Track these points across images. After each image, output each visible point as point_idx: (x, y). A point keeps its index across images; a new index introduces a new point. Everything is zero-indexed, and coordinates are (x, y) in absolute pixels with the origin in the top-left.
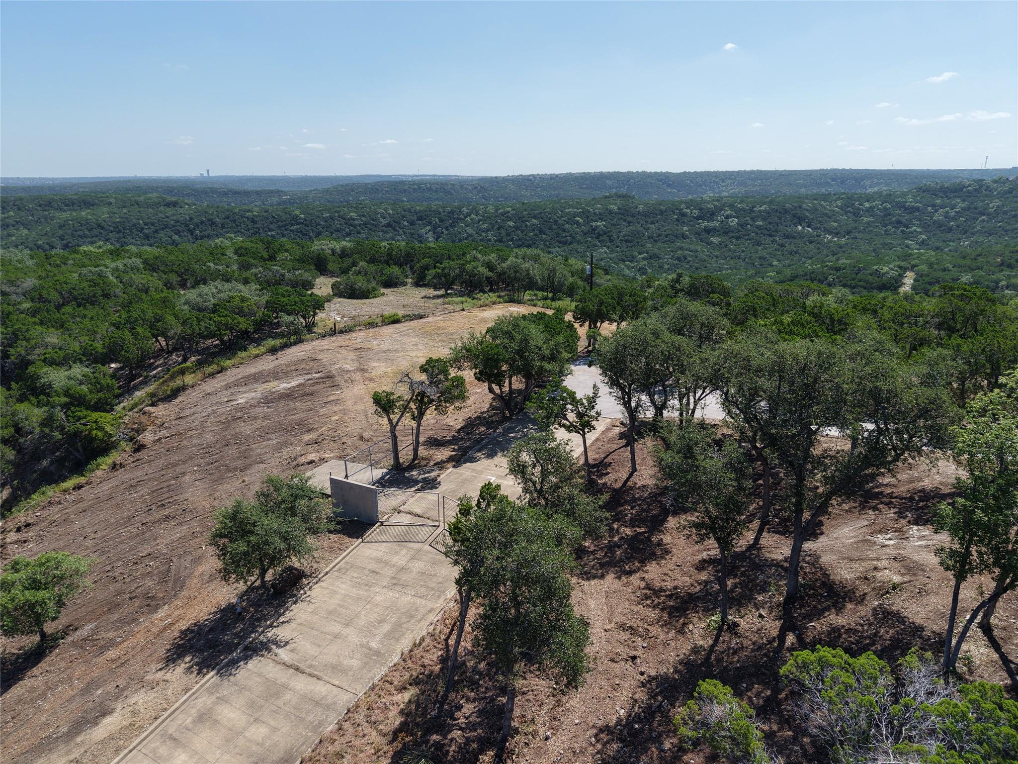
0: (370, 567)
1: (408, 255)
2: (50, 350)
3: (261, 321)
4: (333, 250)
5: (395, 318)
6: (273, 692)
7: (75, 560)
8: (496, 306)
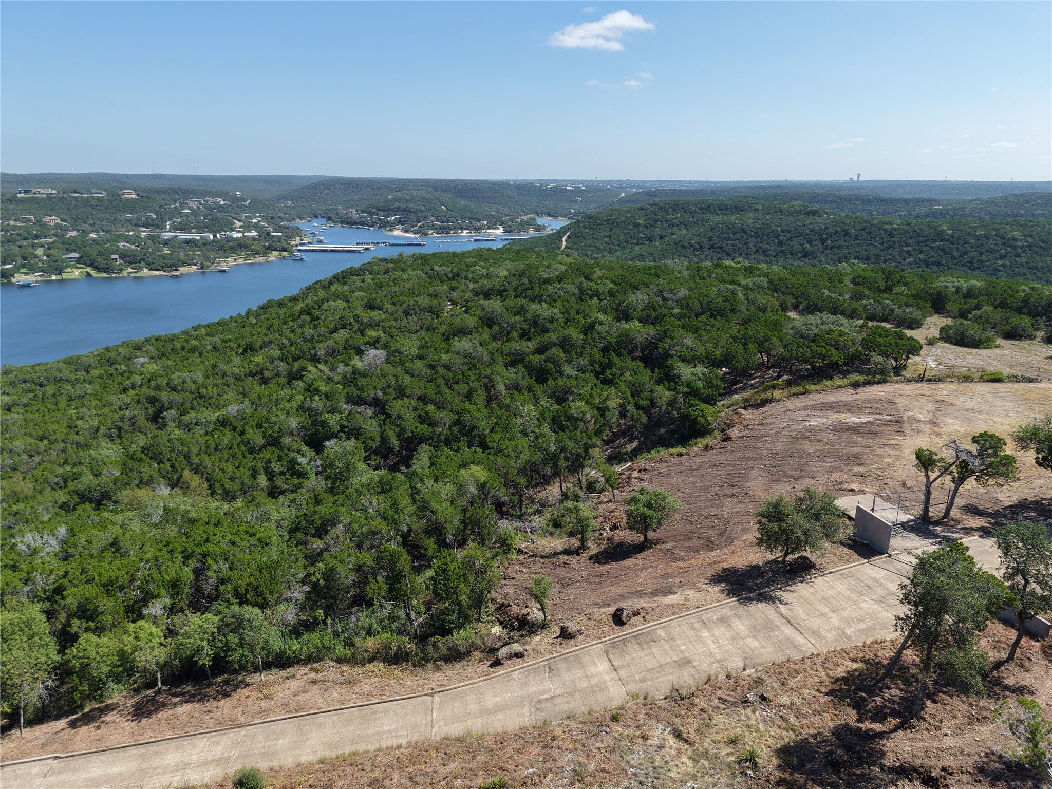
0: (867, 582)
2: (684, 349)
3: (853, 355)
5: (997, 376)
6: (769, 626)
7: (673, 500)
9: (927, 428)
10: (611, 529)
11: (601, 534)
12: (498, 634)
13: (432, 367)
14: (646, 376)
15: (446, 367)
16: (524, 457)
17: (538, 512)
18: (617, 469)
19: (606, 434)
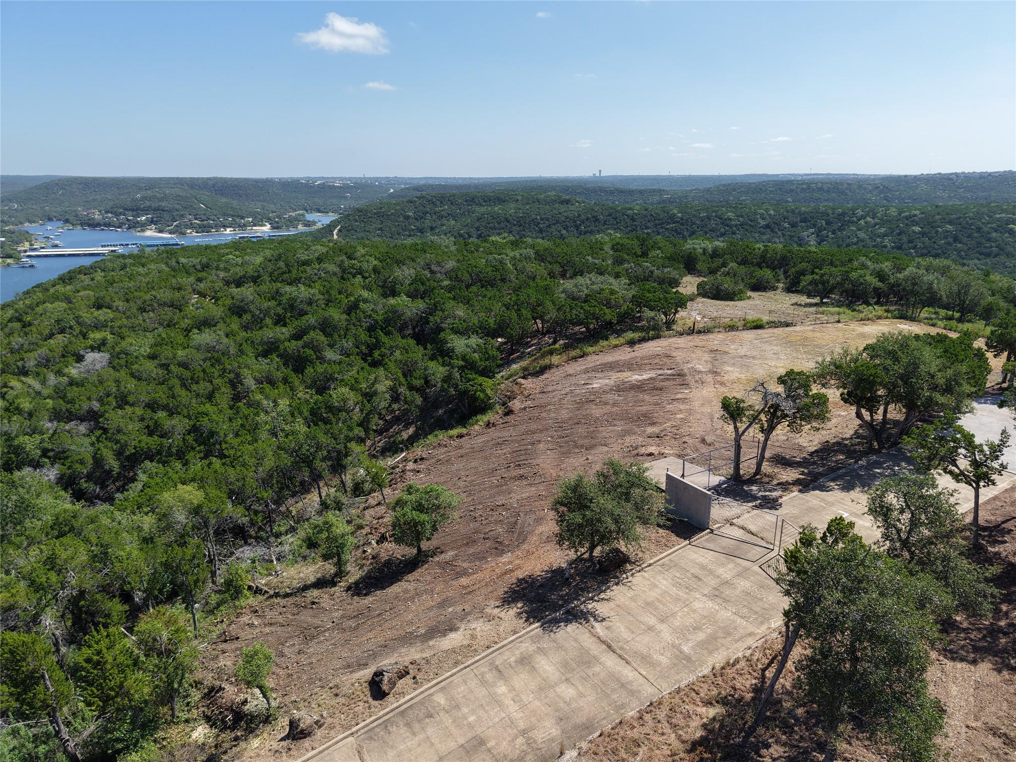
0: (693, 571)
1: (784, 258)
2: (457, 321)
3: (625, 313)
4: (704, 250)
5: (759, 323)
7: (450, 495)
8: (881, 322)
9: (709, 378)
10: (377, 543)
11: (364, 552)
12: (200, 741)
13: (165, 366)
14: (418, 353)
15: (184, 365)
16: (269, 463)
17: (293, 530)
18: (390, 462)
19: (376, 422)
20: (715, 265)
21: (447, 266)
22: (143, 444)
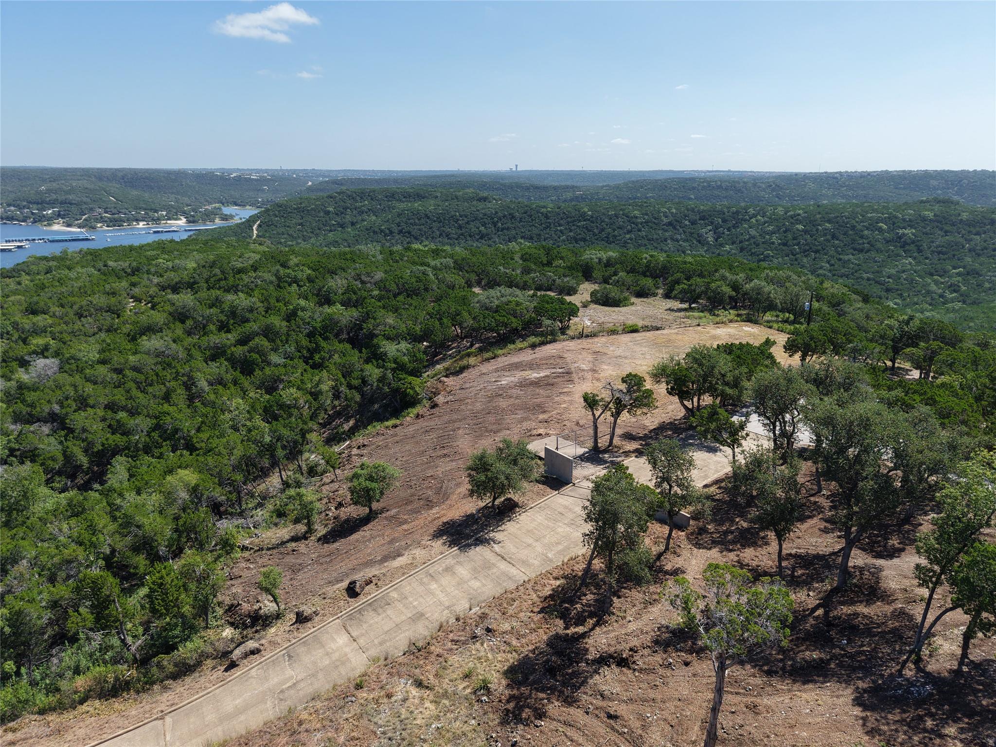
0: (560, 510)
1: (665, 268)
2: (387, 328)
3: (528, 321)
4: (600, 259)
5: (635, 328)
6: (488, 566)
7: (392, 470)
8: (732, 325)
9: (589, 375)
10: (336, 508)
11: (327, 515)
12: (230, 637)
13: (119, 371)
14: (355, 357)
15: (135, 369)
16: (238, 453)
17: (260, 505)
18: (337, 449)
19: (322, 417)
20: (607, 274)
21: (376, 277)
22: (110, 442)
